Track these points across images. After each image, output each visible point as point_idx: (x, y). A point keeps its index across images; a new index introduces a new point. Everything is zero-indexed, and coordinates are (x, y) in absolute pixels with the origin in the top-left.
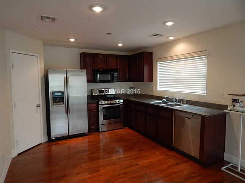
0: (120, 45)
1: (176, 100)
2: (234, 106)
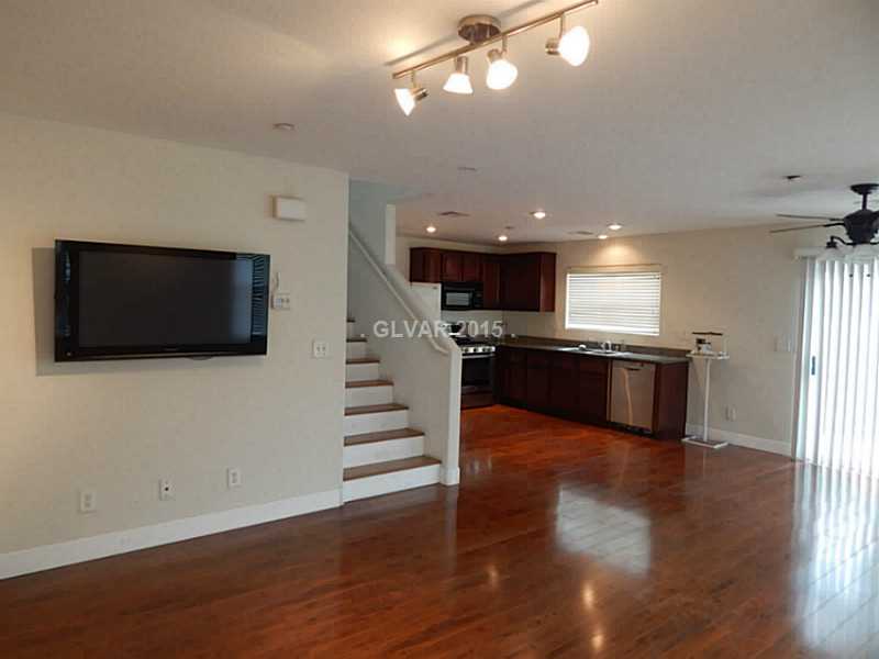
0: (503, 238)
1: (607, 345)
2: (699, 349)
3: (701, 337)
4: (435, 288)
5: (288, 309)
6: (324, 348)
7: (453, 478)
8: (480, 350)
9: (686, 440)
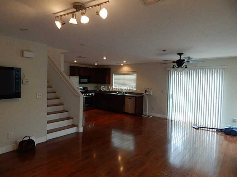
0: (96, 64)
3: (146, 90)
4: (77, 78)
5: (28, 84)
6: (40, 96)
7: (81, 130)
8: (90, 94)
9: (143, 116)
